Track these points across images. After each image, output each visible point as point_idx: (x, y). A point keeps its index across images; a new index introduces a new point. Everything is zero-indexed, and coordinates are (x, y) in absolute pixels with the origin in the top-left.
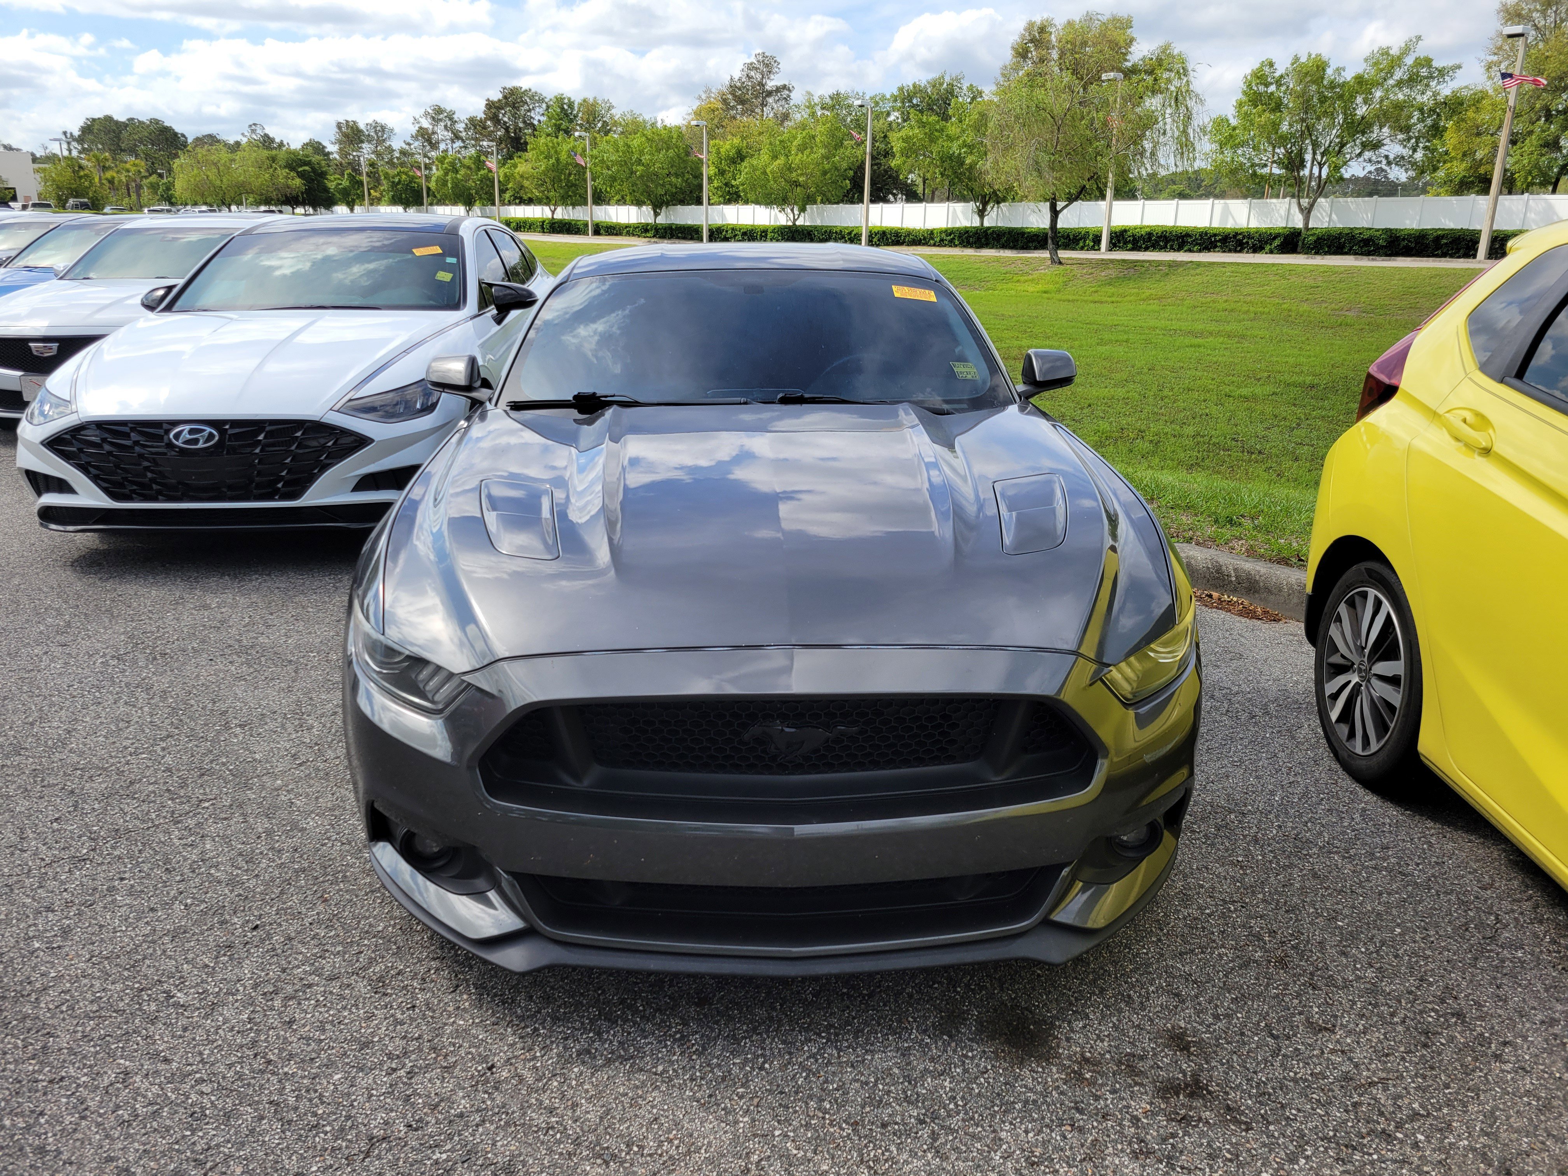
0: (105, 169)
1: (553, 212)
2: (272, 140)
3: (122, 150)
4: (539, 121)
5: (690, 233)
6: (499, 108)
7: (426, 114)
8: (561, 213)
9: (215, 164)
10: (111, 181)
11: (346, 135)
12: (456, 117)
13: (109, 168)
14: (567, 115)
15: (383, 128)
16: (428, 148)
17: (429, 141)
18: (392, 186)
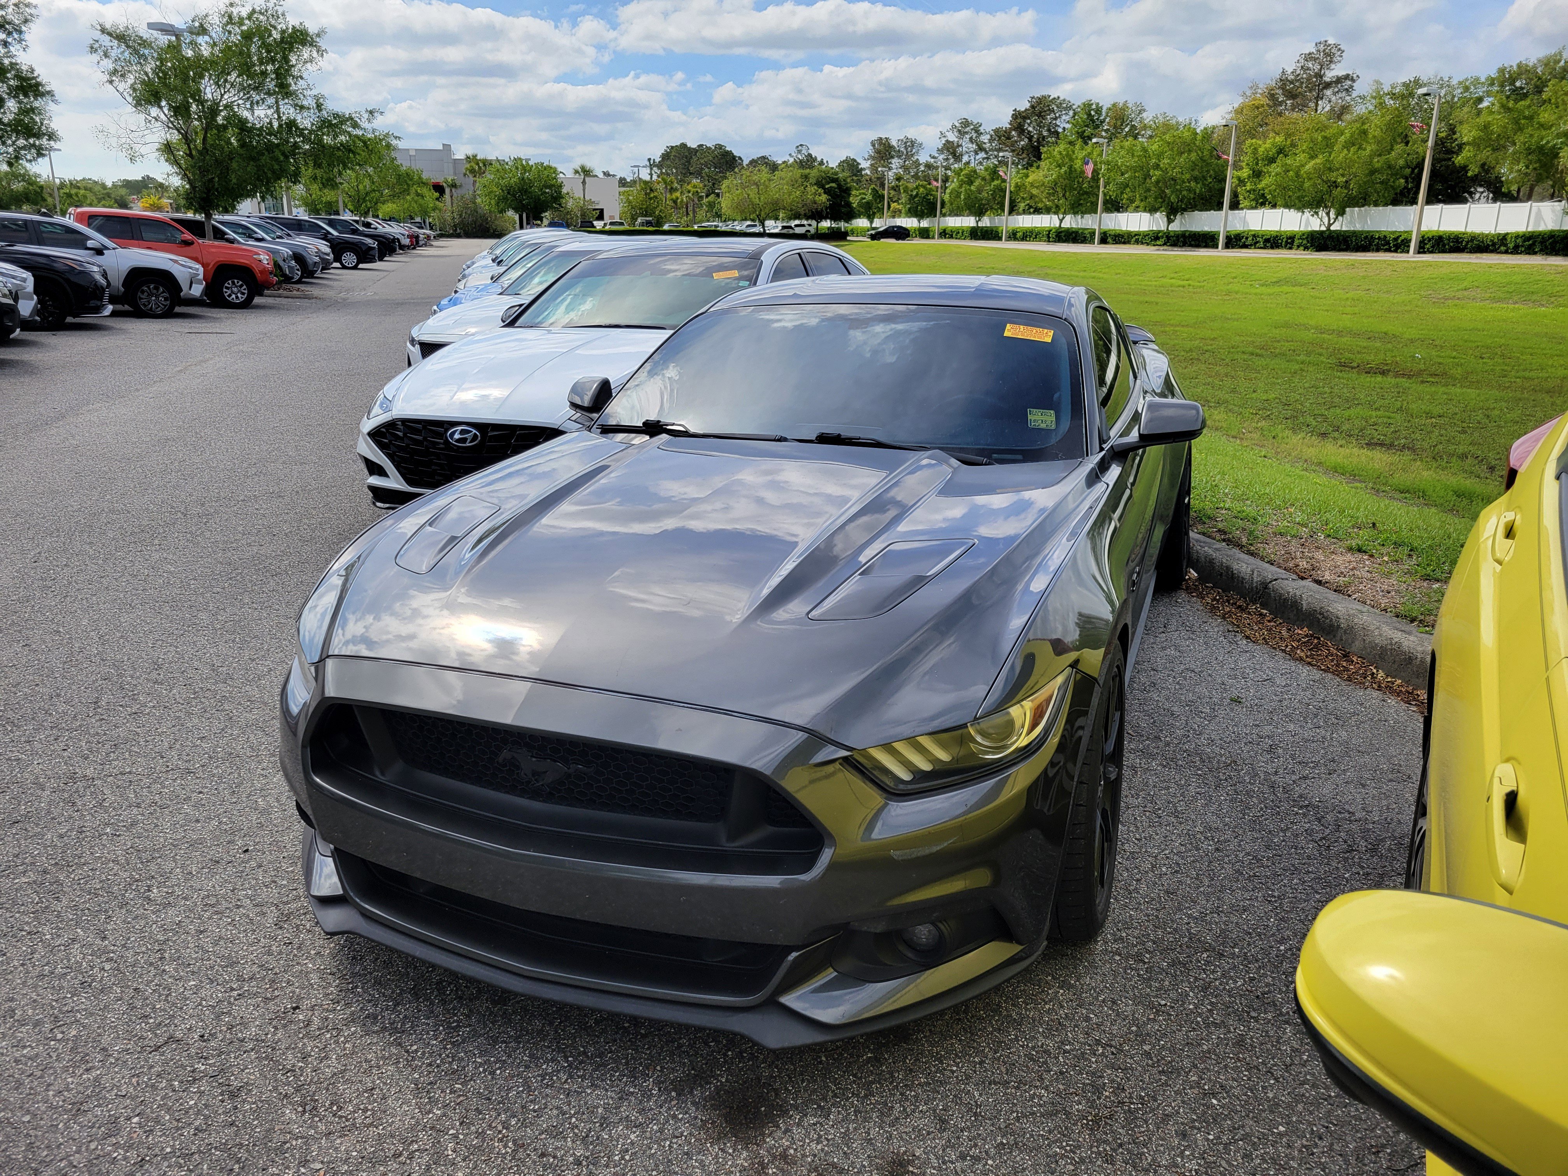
0: (672, 190)
1: (1061, 221)
2: (815, 159)
3: (691, 174)
4: (1064, 128)
5: (1206, 240)
6: (1025, 118)
7: (954, 127)
8: (1070, 222)
9: (756, 184)
10: (675, 201)
11: (878, 152)
12: (982, 129)
13: (676, 190)
14: (1093, 121)
15: (913, 143)
16: (952, 161)
17: (954, 154)
18: (910, 199)
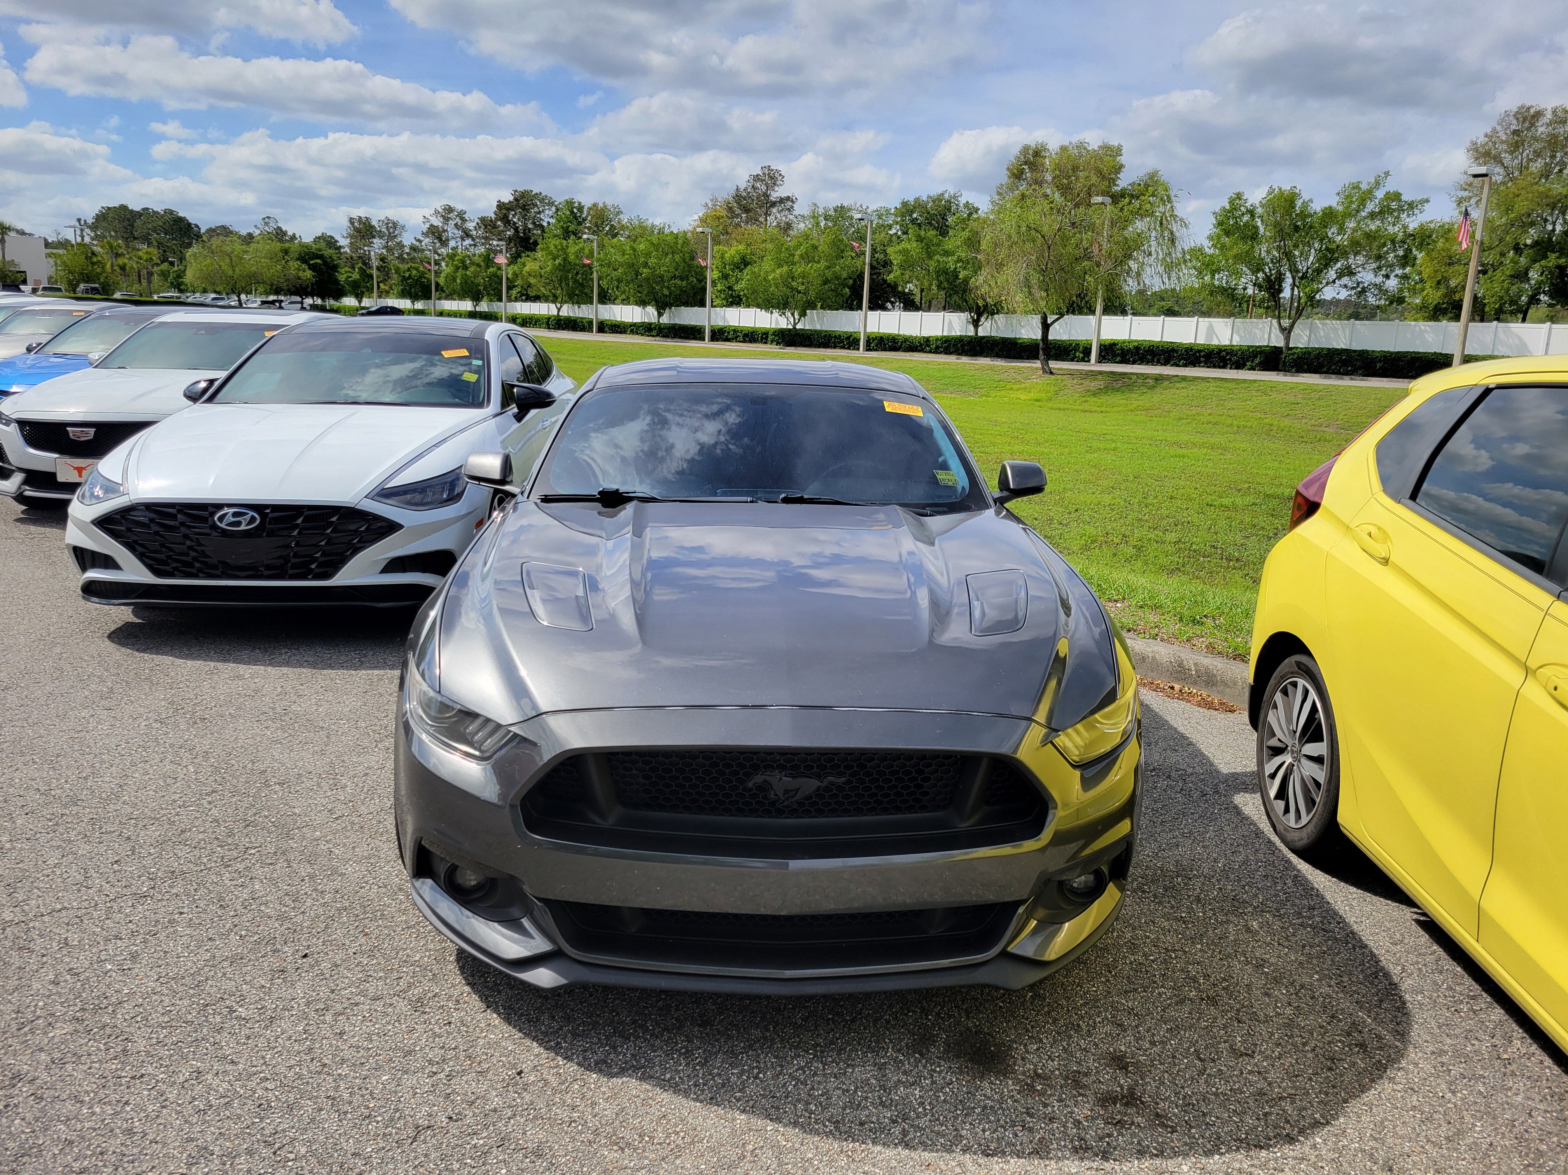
0: (117, 255)
1: (559, 310)
2: (285, 233)
3: (135, 238)
4: (549, 223)
5: (692, 333)
6: (508, 209)
7: (437, 212)
8: (567, 311)
9: (228, 255)
10: (123, 268)
11: (358, 230)
12: (466, 216)
13: (122, 255)
14: (576, 218)
15: (395, 225)
16: (438, 245)
17: (440, 238)
18: (402, 281)
